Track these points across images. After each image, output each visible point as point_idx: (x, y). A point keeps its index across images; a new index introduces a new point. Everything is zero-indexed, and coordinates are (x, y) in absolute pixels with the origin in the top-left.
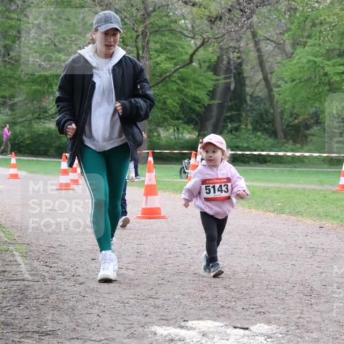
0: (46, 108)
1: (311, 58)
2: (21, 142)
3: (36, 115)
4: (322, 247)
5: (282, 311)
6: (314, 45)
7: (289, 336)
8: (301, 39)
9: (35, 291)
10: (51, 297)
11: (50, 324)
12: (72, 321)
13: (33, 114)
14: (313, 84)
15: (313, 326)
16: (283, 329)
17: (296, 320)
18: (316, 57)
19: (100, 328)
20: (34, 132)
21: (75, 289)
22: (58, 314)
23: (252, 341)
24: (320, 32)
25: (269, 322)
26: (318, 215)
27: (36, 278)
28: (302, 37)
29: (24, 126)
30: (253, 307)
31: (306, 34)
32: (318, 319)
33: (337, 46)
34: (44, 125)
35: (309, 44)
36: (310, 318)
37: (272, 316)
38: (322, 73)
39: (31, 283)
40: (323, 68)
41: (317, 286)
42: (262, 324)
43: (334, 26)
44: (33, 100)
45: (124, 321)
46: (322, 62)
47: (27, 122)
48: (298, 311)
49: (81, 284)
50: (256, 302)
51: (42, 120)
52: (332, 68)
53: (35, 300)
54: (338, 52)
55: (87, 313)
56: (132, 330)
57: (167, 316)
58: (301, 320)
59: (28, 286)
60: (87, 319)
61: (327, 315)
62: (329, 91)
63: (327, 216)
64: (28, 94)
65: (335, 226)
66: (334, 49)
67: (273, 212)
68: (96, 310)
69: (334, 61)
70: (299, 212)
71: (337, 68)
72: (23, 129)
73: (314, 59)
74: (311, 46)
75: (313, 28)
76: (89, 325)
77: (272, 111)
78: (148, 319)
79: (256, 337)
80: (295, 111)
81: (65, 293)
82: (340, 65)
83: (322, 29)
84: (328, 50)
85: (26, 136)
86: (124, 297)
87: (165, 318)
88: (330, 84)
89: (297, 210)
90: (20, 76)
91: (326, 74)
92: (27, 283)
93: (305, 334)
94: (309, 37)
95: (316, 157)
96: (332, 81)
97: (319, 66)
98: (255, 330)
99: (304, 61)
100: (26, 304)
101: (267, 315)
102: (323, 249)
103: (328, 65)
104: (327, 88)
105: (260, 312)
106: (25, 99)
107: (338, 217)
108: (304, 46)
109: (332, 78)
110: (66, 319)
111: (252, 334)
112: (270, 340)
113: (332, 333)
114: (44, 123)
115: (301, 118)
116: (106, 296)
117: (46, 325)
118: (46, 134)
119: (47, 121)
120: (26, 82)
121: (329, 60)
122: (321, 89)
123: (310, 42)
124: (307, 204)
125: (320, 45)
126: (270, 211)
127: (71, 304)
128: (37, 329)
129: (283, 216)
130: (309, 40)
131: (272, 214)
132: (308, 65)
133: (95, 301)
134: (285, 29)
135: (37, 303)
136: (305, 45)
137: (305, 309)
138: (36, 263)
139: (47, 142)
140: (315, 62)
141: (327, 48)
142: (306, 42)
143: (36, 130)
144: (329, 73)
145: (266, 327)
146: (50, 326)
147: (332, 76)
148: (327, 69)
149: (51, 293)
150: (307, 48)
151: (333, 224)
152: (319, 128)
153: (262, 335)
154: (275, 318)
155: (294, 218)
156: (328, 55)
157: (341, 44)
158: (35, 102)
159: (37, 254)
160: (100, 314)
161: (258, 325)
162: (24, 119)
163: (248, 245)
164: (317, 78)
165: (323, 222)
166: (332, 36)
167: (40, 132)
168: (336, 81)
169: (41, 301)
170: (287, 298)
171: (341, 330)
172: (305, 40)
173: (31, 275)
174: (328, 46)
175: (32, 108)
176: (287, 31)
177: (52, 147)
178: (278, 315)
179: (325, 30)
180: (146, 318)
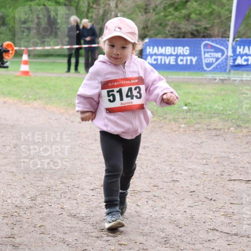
61: (4, 168)
63: (10, 94)
107: (18, 95)
113: (6, 181)
171: (14, 178)
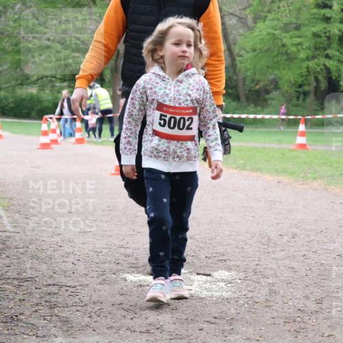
0: (28, 75)
1: (271, 31)
2: (5, 106)
3: (19, 82)
4: (279, 200)
5: (241, 258)
6: (273, 20)
7: (247, 282)
8: (262, 14)
9: (16, 241)
10: (30, 247)
11: (29, 271)
12: (49, 269)
13: (17, 80)
14: (272, 54)
15: (269, 272)
16: (242, 275)
17: (254, 267)
18: (275, 30)
19: (76, 275)
20: (18, 97)
21: (53, 240)
22: (37, 262)
23: (214, 286)
24: (279, 8)
25: (229, 269)
26: (277, 171)
27: (17, 230)
28: (263, 11)
29: (8, 92)
30: (215, 255)
31: (266, 9)
32: (274, 266)
33: (294, 21)
34: (26, 91)
35: (268, 18)
36: (267, 265)
37: (232, 263)
38: (280, 44)
39: (12, 234)
40: (281, 39)
41: (273, 235)
42: (223, 271)
43: (291, 3)
44: (16, 69)
45: (97, 269)
46: (280, 35)
47: (11, 88)
48: (257, 259)
49: (58, 235)
50: (218, 251)
51: (25, 86)
52: (290, 40)
53: (15, 250)
54: (295, 26)
55: (64, 262)
56: (105, 277)
57: (136, 264)
58: (259, 267)
59: (9, 237)
60: (63, 266)
62: (287, 60)
64: (11, 63)
65: (291, 181)
66: (291, 23)
67: (236, 168)
68: (71, 259)
69: (291, 33)
70: (259, 168)
71: (294, 39)
72: (7, 94)
73: (274, 32)
74: (270, 20)
75: (273, 4)
76: (65, 272)
77: (235, 78)
78: (119, 267)
79: (218, 283)
80: (257, 77)
81: (43, 243)
82: (297, 37)
83: (281, 5)
84: (286, 24)
85: (11, 100)
86: (97, 246)
87: (136, 266)
88: (287, 54)
89: (257, 167)
90: (4, 47)
91: (284, 45)
92: (8, 234)
93: (261, 280)
94: (269, 12)
95: (275, 119)
96: (289, 51)
97: (278, 38)
98: (216, 277)
99: (265, 33)
100: (7, 253)
101: (228, 262)
102: (280, 202)
103: (286, 37)
104: (285, 57)
105: (222, 260)
106: (10, 67)
108: (265, 21)
109: (289, 49)
110: (44, 267)
111: (214, 280)
112: (229, 285)
114: (27, 89)
115: (261, 84)
116: (81, 246)
117: (25, 272)
118: (28, 98)
119: (29, 87)
120: (10, 52)
121: (287, 32)
122: (279, 59)
123: (270, 16)
124: (267, 161)
125: (278, 19)
126: (232, 168)
127: (49, 253)
128: (17, 276)
129: (245, 172)
130: (268, 15)
131: (235, 171)
132: (267, 37)
133: (71, 250)
134: (247, 5)
135: (17, 252)
136: (265, 19)
137: (263, 257)
138: (17, 216)
139: (29, 105)
140: (274, 34)
141: (284, 22)
142: (266, 17)
143: (19, 95)
144: (287, 44)
145: (227, 273)
146: (29, 274)
147: (289, 47)
148: (285, 41)
149: (30, 244)
150: (267, 22)
151: (289, 179)
152: (278, 92)
153: (223, 281)
154: (235, 266)
155: (255, 174)
156: (286, 28)
157: (298, 18)
158: (18, 70)
159: (19, 207)
160: (75, 263)
161: (219, 272)
162: (8, 85)
163: (212, 199)
164: (276, 49)
165: (281, 178)
166: (289, 11)
167: (23, 97)
168: (292, 51)
169: (21, 250)
170: (246, 247)
172: (265, 14)
173: (13, 227)
174: (285, 20)
175: (15, 75)
176: (249, 7)
177: (33, 110)
178: (238, 263)
179: (284, 6)
180: (118, 265)
